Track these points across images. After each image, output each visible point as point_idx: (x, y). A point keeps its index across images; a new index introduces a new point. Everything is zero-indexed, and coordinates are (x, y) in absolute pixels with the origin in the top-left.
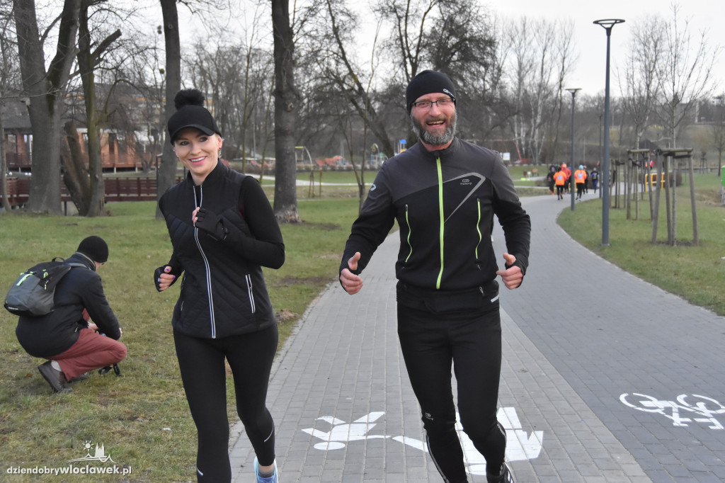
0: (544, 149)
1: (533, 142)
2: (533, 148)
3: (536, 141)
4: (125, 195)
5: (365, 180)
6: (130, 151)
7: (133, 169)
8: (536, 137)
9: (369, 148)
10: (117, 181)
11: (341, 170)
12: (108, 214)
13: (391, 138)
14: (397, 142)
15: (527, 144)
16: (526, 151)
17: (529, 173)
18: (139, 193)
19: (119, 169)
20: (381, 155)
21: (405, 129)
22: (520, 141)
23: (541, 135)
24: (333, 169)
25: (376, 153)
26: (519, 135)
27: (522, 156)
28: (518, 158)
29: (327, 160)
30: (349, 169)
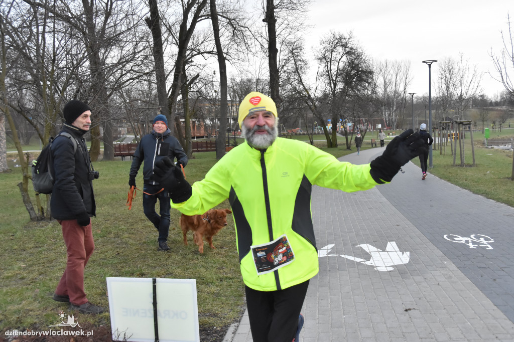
0: (398, 122)
1: (392, 119)
2: (392, 122)
3: (394, 119)
4: (200, 149)
5: (313, 139)
6: (202, 129)
7: (203, 137)
8: (394, 116)
9: (313, 123)
10: (197, 142)
11: (300, 134)
12: (194, 158)
13: (324, 119)
14: (326, 121)
15: (389, 120)
16: (389, 123)
17: (391, 134)
18: (207, 147)
19: (197, 137)
20: (319, 127)
21: (331, 114)
22: (386, 118)
23: (396, 116)
24: (296, 134)
25: (316, 126)
26: (385, 115)
27: (387, 126)
28: (385, 127)
29: (293, 130)
30: (304, 134)
